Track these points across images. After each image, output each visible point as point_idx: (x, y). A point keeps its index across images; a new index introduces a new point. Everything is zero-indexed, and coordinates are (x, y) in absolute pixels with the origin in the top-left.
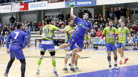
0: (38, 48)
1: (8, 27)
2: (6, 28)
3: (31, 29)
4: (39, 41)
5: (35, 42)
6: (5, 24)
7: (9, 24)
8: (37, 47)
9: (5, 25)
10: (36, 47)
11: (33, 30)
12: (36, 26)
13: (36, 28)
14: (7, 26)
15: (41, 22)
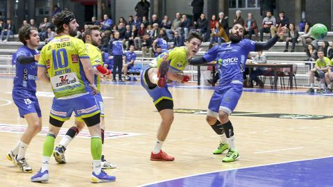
0: (205, 88)
1: (128, 27)
4: (208, 69)
5: (197, 72)
6: (121, 20)
7: (133, 21)
8: (202, 85)
9: (120, 23)
10: (199, 84)
14: (126, 24)
15: (216, 17)
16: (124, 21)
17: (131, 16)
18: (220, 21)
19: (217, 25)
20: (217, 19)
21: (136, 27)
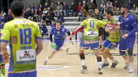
1: (32, 10)
2: (30, 12)
3: (67, 14)
6: (28, 6)
7: (34, 6)
8: (78, 40)
9: (28, 8)
10: (76, 39)
11: (70, 16)
12: (74, 8)
13: (74, 12)
14: (31, 8)
15: (81, 3)
16: (30, 7)
17: (33, 4)
18: (84, 6)
19: (82, 8)
20: (82, 4)
21: (37, 10)
